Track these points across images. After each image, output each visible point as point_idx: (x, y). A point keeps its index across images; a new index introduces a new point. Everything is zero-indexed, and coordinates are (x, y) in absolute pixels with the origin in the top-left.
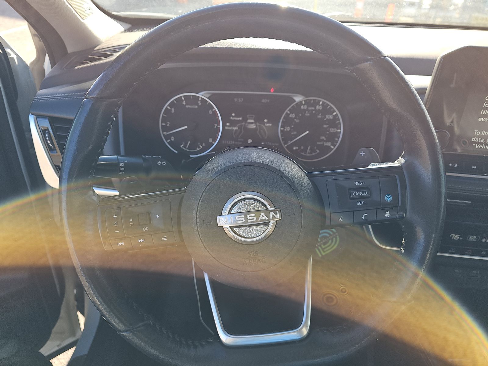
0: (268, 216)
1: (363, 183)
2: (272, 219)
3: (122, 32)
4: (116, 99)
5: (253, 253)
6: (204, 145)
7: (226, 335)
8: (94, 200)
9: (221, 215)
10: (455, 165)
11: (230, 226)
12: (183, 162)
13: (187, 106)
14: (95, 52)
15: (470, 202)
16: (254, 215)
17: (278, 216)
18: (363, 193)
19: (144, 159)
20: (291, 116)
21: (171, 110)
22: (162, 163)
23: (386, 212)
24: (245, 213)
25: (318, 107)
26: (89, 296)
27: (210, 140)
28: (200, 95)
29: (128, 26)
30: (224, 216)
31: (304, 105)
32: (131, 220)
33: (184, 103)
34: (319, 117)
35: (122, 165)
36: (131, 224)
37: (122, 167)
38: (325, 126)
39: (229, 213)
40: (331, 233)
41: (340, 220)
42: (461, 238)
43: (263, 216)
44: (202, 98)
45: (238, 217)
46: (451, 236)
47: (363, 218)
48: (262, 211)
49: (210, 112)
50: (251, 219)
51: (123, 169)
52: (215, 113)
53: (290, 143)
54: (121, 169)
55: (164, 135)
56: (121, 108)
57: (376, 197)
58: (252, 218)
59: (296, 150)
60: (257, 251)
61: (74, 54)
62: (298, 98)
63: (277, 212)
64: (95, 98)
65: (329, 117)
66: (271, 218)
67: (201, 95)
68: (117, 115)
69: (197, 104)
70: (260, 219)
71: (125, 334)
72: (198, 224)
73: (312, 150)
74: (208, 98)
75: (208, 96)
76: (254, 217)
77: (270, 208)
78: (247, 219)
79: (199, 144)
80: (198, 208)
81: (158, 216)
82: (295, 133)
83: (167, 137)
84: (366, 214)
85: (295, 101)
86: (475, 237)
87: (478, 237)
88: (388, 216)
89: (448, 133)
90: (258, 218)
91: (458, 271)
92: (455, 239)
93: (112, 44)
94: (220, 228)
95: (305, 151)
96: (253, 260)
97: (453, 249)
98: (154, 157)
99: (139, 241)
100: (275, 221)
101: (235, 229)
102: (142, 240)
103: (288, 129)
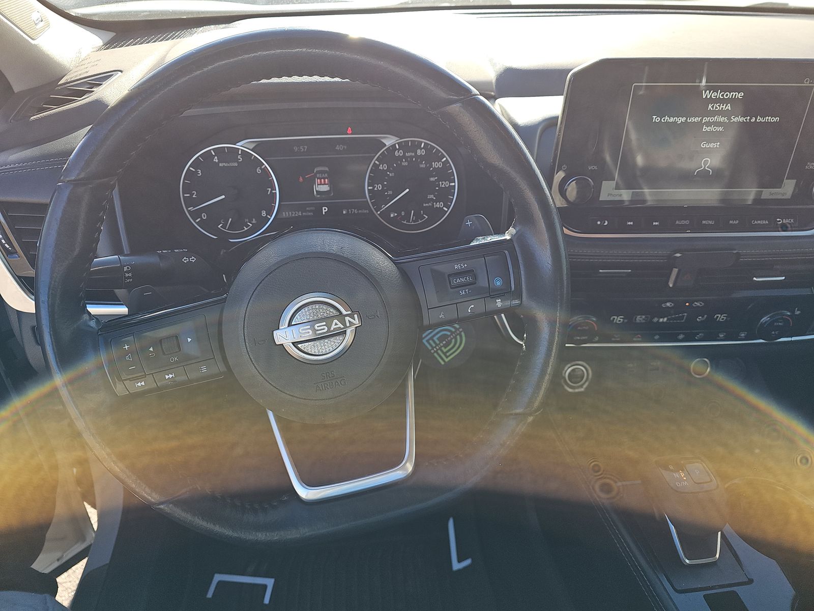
0: (344, 323)
1: (466, 265)
2: (349, 327)
3: (100, 49)
4: (105, 179)
5: (327, 374)
6: (254, 221)
7: (304, 487)
8: (92, 327)
9: (279, 329)
10: (605, 223)
11: (292, 343)
12: (222, 253)
13: (220, 165)
14: (59, 88)
15: (630, 271)
16: (325, 323)
17: (356, 322)
18: (466, 279)
19: (160, 256)
20: (381, 168)
21: (197, 172)
22: (189, 260)
23: (497, 301)
24: (312, 323)
25: (419, 152)
26: (103, 462)
27: (264, 213)
28: (238, 146)
29: (110, 35)
30: (283, 330)
31: (399, 150)
32: (151, 349)
33: (216, 160)
34: (423, 166)
35: (128, 268)
36: (151, 356)
37: (128, 272)
38: (432, 179)
39: (289, 325)
40: (453, 330)
41: (440, 317)
42: (626, 321)
43: (336, 324)
44: (242, 150)
45: (302, 328)
46: (612, 319)
47: (469, 311)
48: (334, 317)
49: (259, 171)
50: (320, 330)
51: (130, 275)
52: (265, 170)
53: (384, 208)
54: (127, 275)
55: (189, 211)
56: (116, 189)
57: (483, 282)
58: (321, 328)
59: (394, 217)
60: (333, 371)
61: (23, 94)
62: (389, 141)
63: (356, 316)
64: (74, 180)
65: (437, 165)
66: (348, 324)
67: (241, 146)
68: (111, 201)
69: (237, 160)
70: (332, 329)
71: (162, 507)
72: (247, 344)
73: (418, 216)
74: (251, 150)
75: (252, 146)
76: (325, 327)
77: (344, 312)
78: (315, 331)
79: (247, 220)
80: (244, 323)
81: (189, 340)
82: (390, 192)
83: (195, 214)
84: (473, 306)
85: (385, 145)
86: (644, 317)
87: (648, 316)
88: (500, 306)
89: (590, 180)
90: (329, 328)
91: (631, 365)
92: (618, 322)
93: (87, 72)
94: (279, 346)
95: (407, 217)
96: (329, 383)
97: (616, 336)
98: (176, 251)
99: (167, 377)
100: (353, 328)
101: (299, 346)
102: (171, 376)
103: (380, 187)
